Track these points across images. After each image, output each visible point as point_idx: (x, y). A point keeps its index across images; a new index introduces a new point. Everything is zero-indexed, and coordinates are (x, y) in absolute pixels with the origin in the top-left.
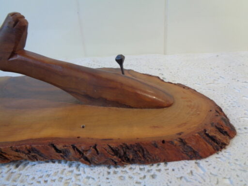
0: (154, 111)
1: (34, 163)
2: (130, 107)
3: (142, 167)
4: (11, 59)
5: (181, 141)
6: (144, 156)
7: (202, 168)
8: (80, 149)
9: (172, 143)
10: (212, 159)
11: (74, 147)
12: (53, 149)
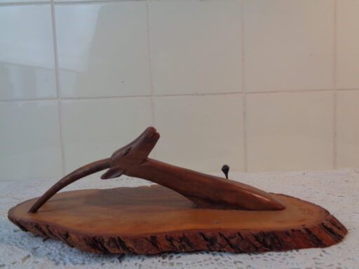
0: (272, 213)
1: (178, 255)
2: (250, 210)
3: (278, 253)
4: (143, 165)
5: (307, 229)
6: (279, 242)
7: (328, 254)
8: (226, 236)
9: (299, 231)
10: (334, 248)
11: (221, 235)
12: (202, 237)
